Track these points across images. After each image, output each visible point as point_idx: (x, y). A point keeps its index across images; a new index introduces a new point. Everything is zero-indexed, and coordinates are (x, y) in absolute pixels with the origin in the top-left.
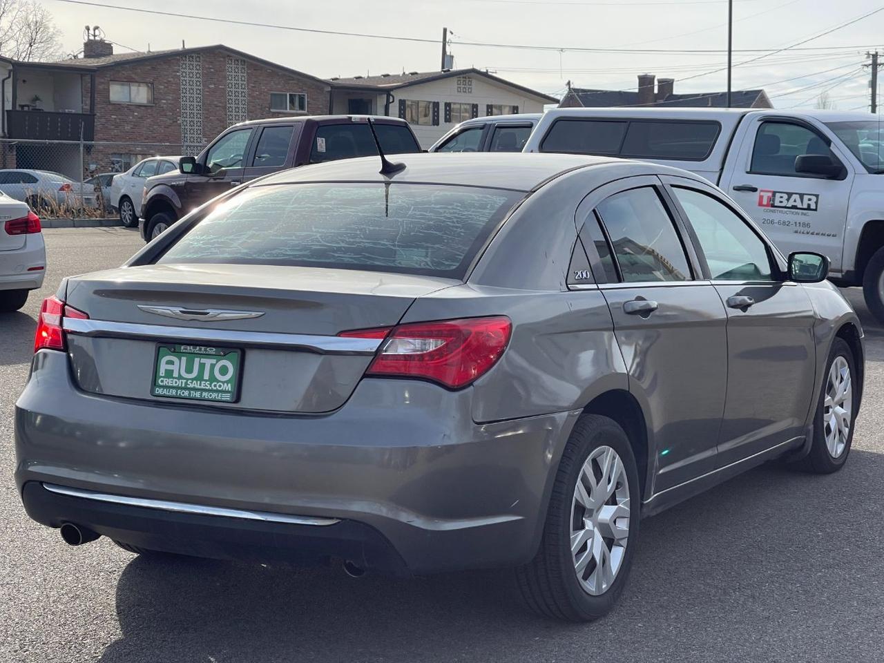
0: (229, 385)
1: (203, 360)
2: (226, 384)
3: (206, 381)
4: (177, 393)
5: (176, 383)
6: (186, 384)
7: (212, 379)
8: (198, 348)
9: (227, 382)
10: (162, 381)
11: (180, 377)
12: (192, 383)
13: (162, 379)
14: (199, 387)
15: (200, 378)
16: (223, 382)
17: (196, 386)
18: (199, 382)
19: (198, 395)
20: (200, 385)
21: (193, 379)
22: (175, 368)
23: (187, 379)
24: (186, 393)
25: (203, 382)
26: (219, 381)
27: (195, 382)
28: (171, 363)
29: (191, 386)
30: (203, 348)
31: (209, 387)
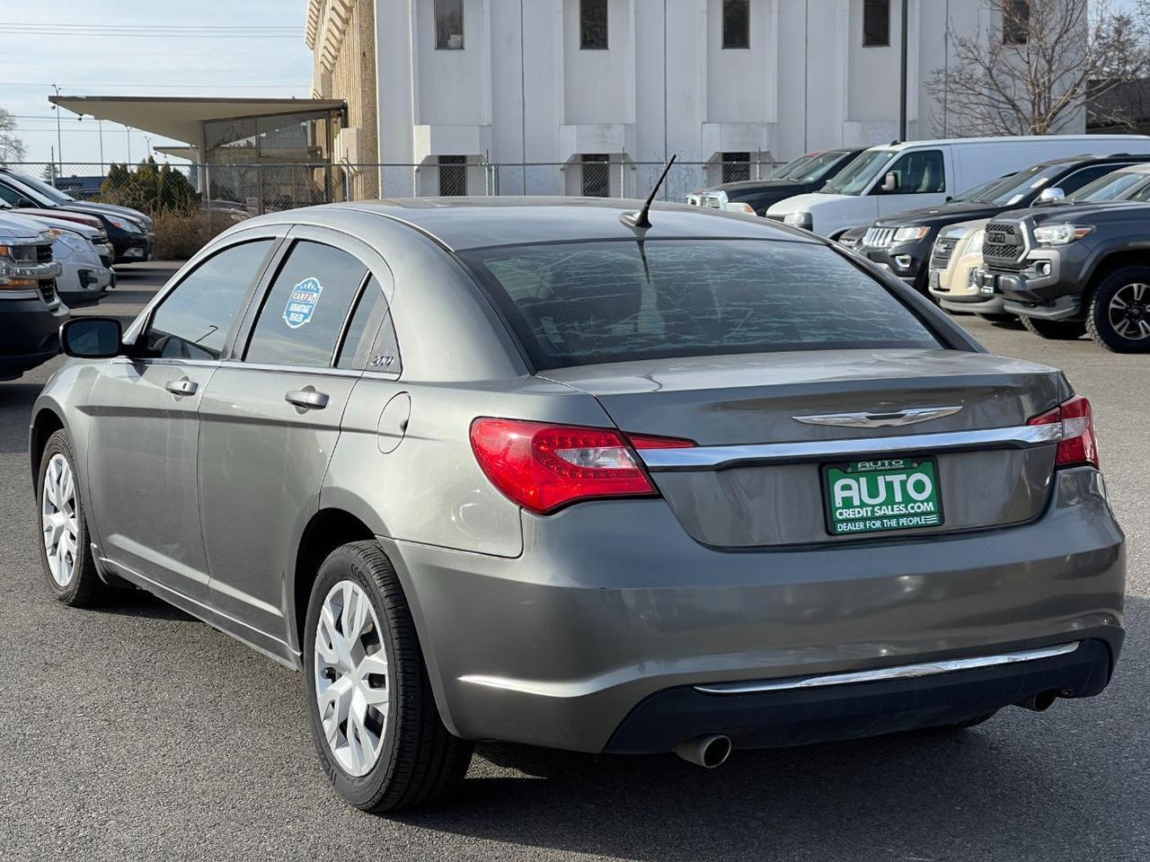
0: (931, 504)
1: (889, 478)
2: (925, 504)
3: (899, 503)
4: (865, 526)
5: (859, 513)
6: (873, 512)
7: (907, 499)
8: (880, 463)
9: (927, 500)
10: (841, 514)
11: (863, 505)
12: (880, 509)
13: (840, 511)
14: (891, 513)
15: (890, 501)
16: (922, 502)
17: (886, 512)
18: (890, 507)
19: (893, 523)
20: (892, 510)
21: (881, 505)
22: (854, 493)
23: (874, 506)
24: (878, 524)
25: (895, 506)
26: (915, 502)
27: (884, 507)
28: (847, 488)
29: (879, 513)
30: (886, 462)
31: (904, 511)
